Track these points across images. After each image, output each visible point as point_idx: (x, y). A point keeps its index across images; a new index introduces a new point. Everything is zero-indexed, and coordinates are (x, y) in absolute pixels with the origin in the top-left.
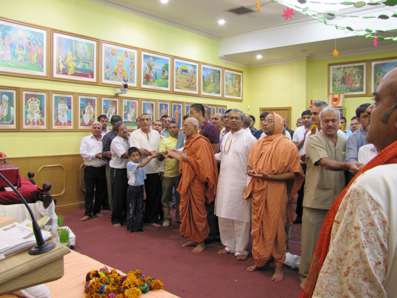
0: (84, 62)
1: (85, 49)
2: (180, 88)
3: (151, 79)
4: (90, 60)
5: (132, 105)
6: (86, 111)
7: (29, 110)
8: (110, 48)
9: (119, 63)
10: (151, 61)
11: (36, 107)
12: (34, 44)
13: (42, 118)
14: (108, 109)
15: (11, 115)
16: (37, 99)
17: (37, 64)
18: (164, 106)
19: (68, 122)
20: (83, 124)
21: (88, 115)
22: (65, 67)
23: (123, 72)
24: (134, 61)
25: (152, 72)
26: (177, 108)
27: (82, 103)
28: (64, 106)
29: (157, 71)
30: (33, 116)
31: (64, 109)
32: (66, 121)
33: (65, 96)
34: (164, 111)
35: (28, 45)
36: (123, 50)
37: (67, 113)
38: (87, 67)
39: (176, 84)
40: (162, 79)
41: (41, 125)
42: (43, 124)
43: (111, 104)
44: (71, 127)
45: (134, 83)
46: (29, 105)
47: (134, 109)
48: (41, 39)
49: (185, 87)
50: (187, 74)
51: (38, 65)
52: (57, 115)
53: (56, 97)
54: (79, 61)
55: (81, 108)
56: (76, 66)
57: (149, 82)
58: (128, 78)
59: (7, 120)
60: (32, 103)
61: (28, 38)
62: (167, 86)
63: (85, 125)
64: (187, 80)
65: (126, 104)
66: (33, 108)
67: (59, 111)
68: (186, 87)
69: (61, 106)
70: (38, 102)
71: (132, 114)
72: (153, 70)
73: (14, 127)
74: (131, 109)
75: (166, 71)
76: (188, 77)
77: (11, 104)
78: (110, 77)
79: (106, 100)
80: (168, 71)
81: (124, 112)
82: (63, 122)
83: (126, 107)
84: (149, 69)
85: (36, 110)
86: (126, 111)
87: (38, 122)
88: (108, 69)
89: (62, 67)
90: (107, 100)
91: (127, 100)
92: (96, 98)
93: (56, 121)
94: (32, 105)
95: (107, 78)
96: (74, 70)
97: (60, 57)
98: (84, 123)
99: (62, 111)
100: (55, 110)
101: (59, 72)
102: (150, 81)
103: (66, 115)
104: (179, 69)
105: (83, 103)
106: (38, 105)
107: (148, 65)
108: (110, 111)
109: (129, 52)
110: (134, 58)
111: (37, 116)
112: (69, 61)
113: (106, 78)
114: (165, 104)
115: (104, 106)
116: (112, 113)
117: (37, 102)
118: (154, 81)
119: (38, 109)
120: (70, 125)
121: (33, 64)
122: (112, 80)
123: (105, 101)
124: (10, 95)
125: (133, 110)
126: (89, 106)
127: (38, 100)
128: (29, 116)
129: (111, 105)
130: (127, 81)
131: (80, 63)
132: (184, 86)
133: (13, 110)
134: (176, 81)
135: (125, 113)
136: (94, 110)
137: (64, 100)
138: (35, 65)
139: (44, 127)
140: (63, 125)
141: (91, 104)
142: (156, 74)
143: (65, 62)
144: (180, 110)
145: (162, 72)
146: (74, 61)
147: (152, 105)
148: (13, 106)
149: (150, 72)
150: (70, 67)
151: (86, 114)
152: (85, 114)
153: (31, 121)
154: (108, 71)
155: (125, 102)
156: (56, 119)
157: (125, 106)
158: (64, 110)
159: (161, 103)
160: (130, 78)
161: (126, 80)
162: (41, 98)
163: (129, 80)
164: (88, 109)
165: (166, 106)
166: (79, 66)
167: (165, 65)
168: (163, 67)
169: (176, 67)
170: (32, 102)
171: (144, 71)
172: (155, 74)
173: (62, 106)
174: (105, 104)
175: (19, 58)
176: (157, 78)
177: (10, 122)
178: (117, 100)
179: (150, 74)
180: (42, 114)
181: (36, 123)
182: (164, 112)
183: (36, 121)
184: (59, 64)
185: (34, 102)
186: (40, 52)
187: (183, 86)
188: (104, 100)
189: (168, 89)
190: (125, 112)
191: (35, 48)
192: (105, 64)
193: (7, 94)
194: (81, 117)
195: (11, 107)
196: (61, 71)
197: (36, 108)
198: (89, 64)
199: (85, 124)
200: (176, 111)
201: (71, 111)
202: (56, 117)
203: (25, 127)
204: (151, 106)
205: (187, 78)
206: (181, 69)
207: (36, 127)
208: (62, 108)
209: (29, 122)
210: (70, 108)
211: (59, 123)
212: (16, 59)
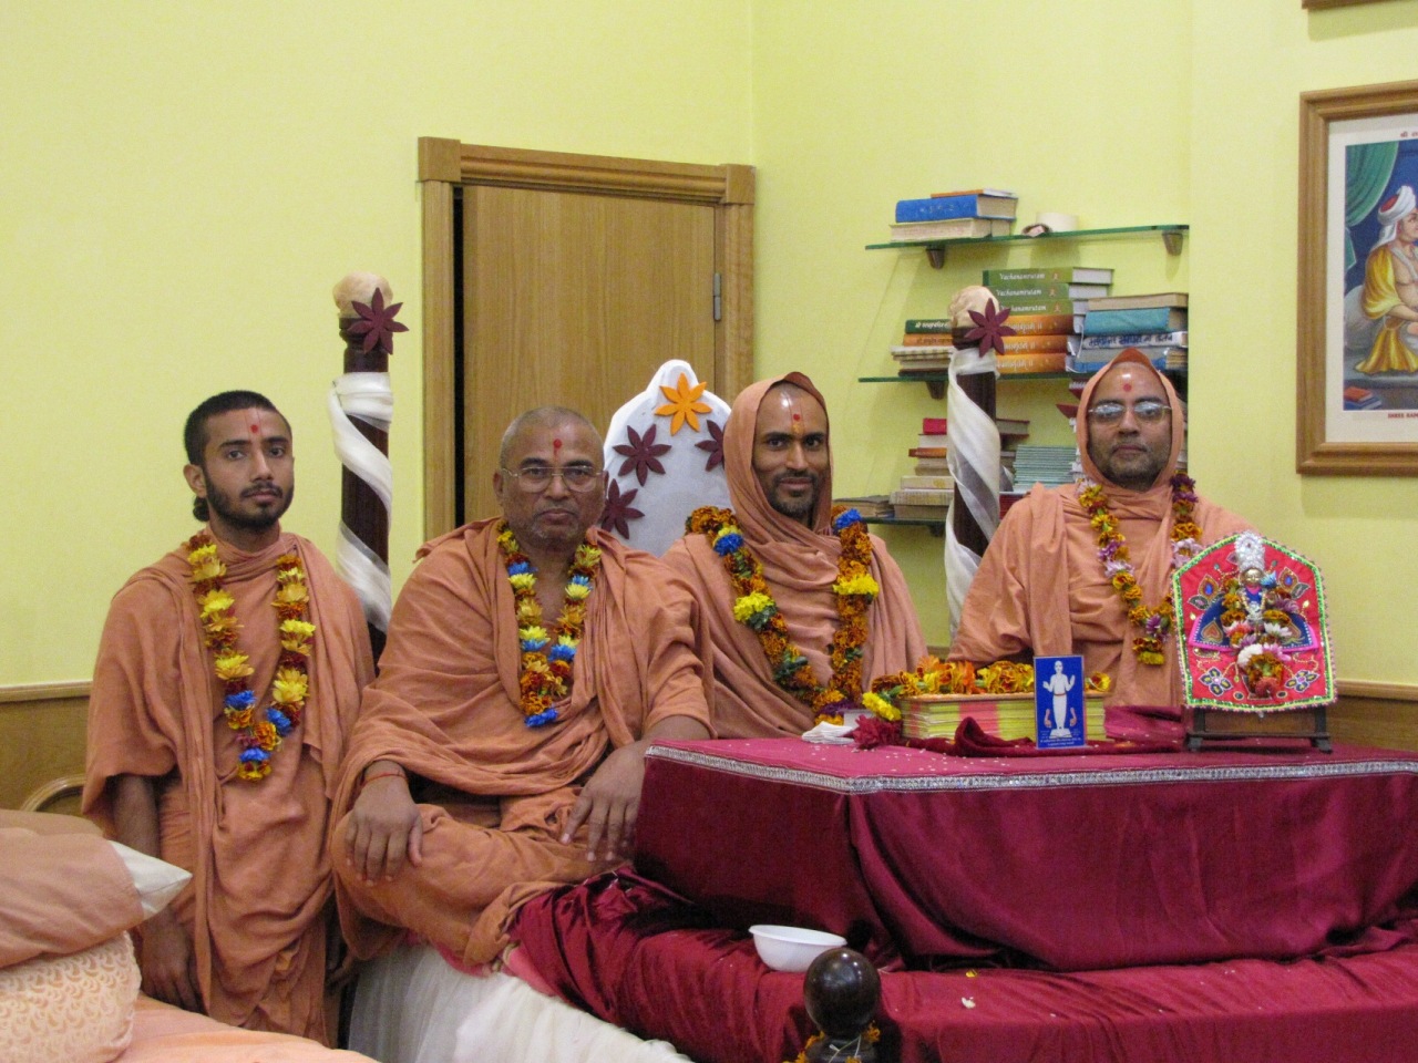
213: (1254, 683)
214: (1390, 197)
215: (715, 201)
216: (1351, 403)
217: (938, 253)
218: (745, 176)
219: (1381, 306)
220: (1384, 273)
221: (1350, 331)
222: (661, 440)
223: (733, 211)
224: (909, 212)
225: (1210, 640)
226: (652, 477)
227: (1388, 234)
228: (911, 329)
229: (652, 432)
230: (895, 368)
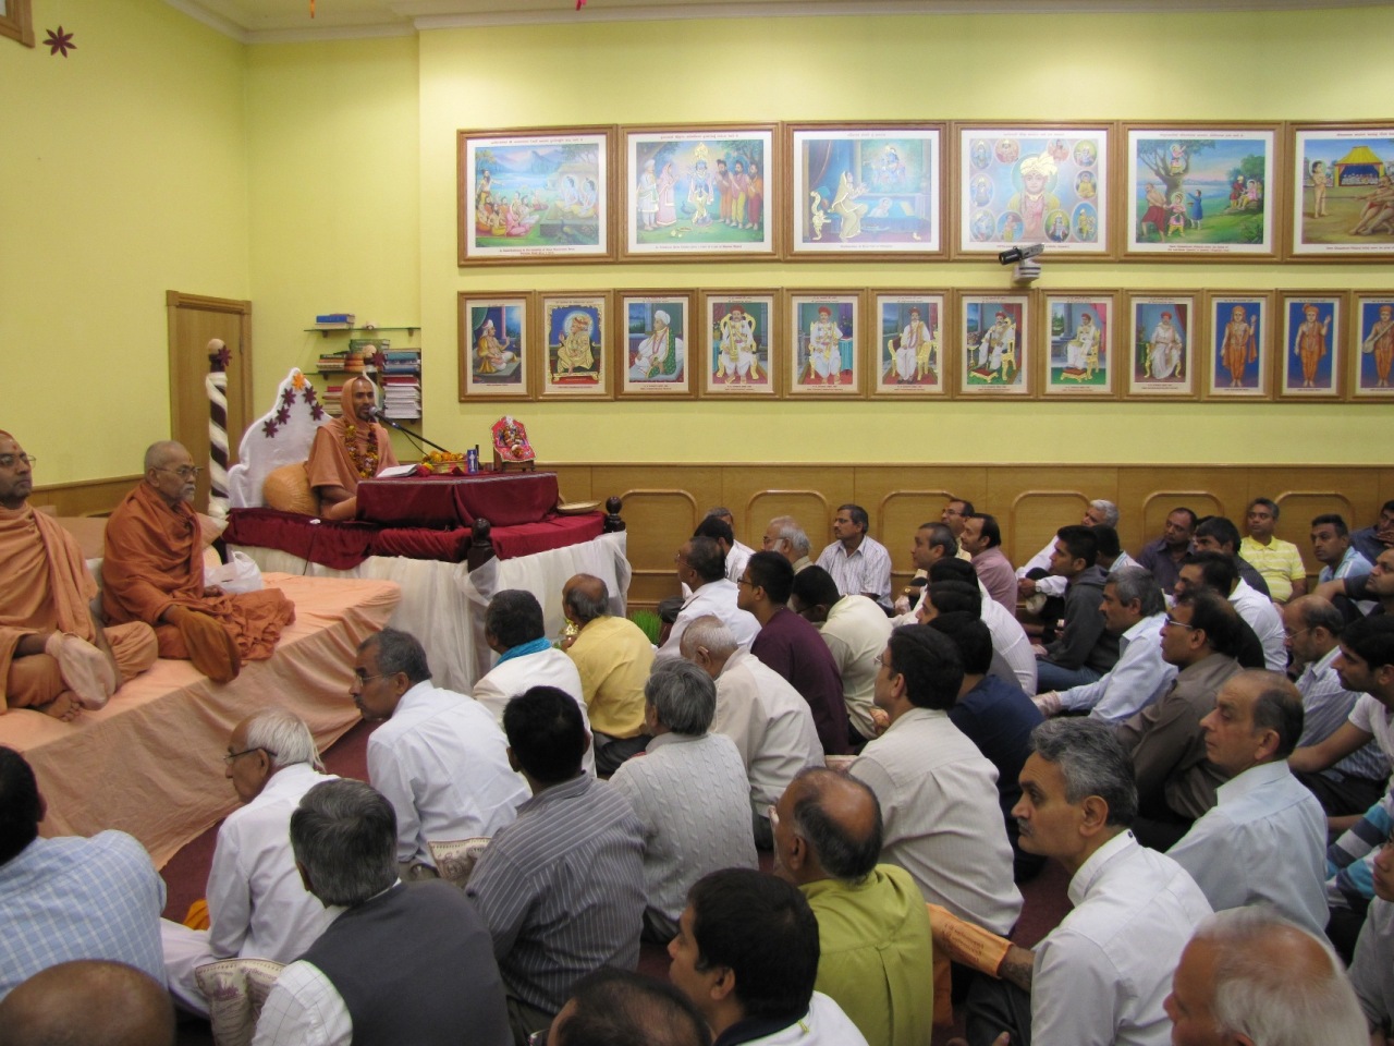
0: (894, 198)
1: (896, 158)
2: (1330, 237)
3: (1172, 221)
4: (918, 189)
5: (1084, 315)
6: (904, 341)
7: (724, 344)
8: (993, 141)
9: (1029, 183)
10: (1174, 159)
11: (742, 334)
12: (736, 173)
13: (762, 364)
14: (986, 332)
15: (678, 358)
16: (746, 315)
17: (744, 225)
18: (1239, 312)
19: (841, 373)
20: (892, 378)
21: (912, 352)
22: (829, 221)
23: (1045, 212)
24: (1096, 168)
25: (1180, 197)
26: (1312, 314)
27: (888, 317)
28: (830, 329)
29: (1201, 187)
30: (735, 359)
31: (830, 338)
32: (836, 372)
33: (831, 300)
34: (1239, 327)
35: (720, 177)
36: (1046, 140)
37: (840, 349)
38: (907, 209)
39: (1305, 224)
40: (1230, 214)
41: (756, 381)
42: (763, 379)
43: (998, 314)
44: (853, 388)
45: (1096, 241)
46: (725, 332)
47: (1093, 328)
48: (757, 158)
49: (1357, 233)
50: (1374, 181)
51: (749, 225)
52: (808, 354)
53: (803, 307)
54: (878, 198)
55: (885, 333)
56: (869, 212)
57: (1166, 231)
58: (1068, 228)
59: (666, 373)
60: (733, 327)
61: (719, 162)
62: (1257, 238)
63: (901, 382)
64: (1372, 206)
65: (1061, 313)
66: (735, 338)
67: (813, 344)
68: (1369, 231)
69: (819, 330)
70: (750, 323)
71: (1088, 343)
72: (1187, 188)
73: (683, 387)
74: (1080, 329)
75: (1249, 184)
76: (1379, 191)
77: (675, 331)
78: (993, 231)
79: (977, 305)
80: (1262, 183)
81: (1050, 338)
82: (824, 374)
83: (1062, 320)
84: (1165, 187)
85: (743, 345)
86: (1062, 335)
87: (748, 374)
88: (984, 208)
89: (819, 219)
90: (982, 304)
91: (1065, 300)
92: (939, 301)
93: (801, 370)
94: (733, 331)
95: (982, 235)
96: (862, 225)
97: (813, 194)
98: (897, 375)
99: (823, 344)
100: (799, 341)
101: (810, 235)
102: (1171, 229)
103: (835, 352)
104: (1323, 171)
105: (894, 317)
106: (750, 332)
107: (1158, 173)
108: (996, 336)
109: (1073, 141)
110: (1094, 157)
111: (747, 360)
112: (844, 201)
113: (976, 237)
114: (1243, 305)
115: (969, 321)
116: (1000, 344)
117: (745, 323)
118: (1187, 225)
119: (750, 340)
120: (850, 382)
121: (734, 224)
122: (1002, 238)
123: (974, 307)
124: (675, 311)
125: (1093, 331)
126: (915, 324)
127: (749, 318)
128: (724, 360)
129: (999, 317)
130: (1065, 236)
131: (881, 200)
132: (1353, 231)
133: (682, 347)
134: (1305, 214)
135: (1053, 342)
136: (933, 338)
137: (829, 314)
138: (740, 226)
139: (767, 388)
140: (825, 381)
141: (920, 320)
142: (1198, 200)
143: (830, 207)
144: (1326, 322)
145: (1229, 189)
146: (861, 198)
147: (1182, 309)
148: (681, 337)
149: (1168, 194)
150: (846, 219)
151: (905, 348)
152: (900, 350)
153: (729, 372)
154: (986, 214)
155: (1054, 308)
156: (804, 366)
157: (1055, 320)
158: (828, 340)
159: (1222, 300)
160: (1077, 228)
161: (1059, 233)
162: (758, 311)
163: (1073, 232)
164: (911, 332)
165: (1252, 310)
166: (878, 213)
167: (1246, 162)
168: (1237, 172)
169: (1306, 162)
170: (733, 323)
171: (1139, 197)
172: (1192, 201)
173: (824, 330)
174: (976, 317)
175: (697, 215)
176: (1204, 214)
177: (673, 376)
178: (1023, 301)
179: (1169, 202)
180: (761, 353)
181: (743, 378)
182: (1240, 333)
183: (742, 372)
184: (811, 215)
185: (738, 324)
186: (753, 190)
187: (1347, 232)
188: (970, 305)
189: (1265, 248)
190: (1057, 338)
191: (739, 182)
192: (972, 192)
193: (666, 308)
194: (887, 356)
195: (677, 340)
196: (818, 233)
197: (743, 338)
198: (912, 201)
199: (900, 379)
200: (1303, 328)
201: (851, 344)
202: (803, 360)
203: (712, 387)
204: (1173, 312)
205: (1375, 195)
206: (1335, 164)
207: (743, 387)
208: (822, 333)
209: (725, 374)
210: (848, 332)
211: (813, 377)
212: (690, 219)
213: (517, 454)
214: (485, 322)
215: (240, 313)
216: (475, 381)
217: (325, 333)
218: (248, 304)
219: (484, 354)
220: (484, 344)
221: (474, 361)
222: (294, 393)
223: (246, 317)
224: (321, 319)
225: (502, 444)
226: (292, 405)
227: (485, 333)
228: (322, 357)
229: (291, 390)
230: (316, 370)
